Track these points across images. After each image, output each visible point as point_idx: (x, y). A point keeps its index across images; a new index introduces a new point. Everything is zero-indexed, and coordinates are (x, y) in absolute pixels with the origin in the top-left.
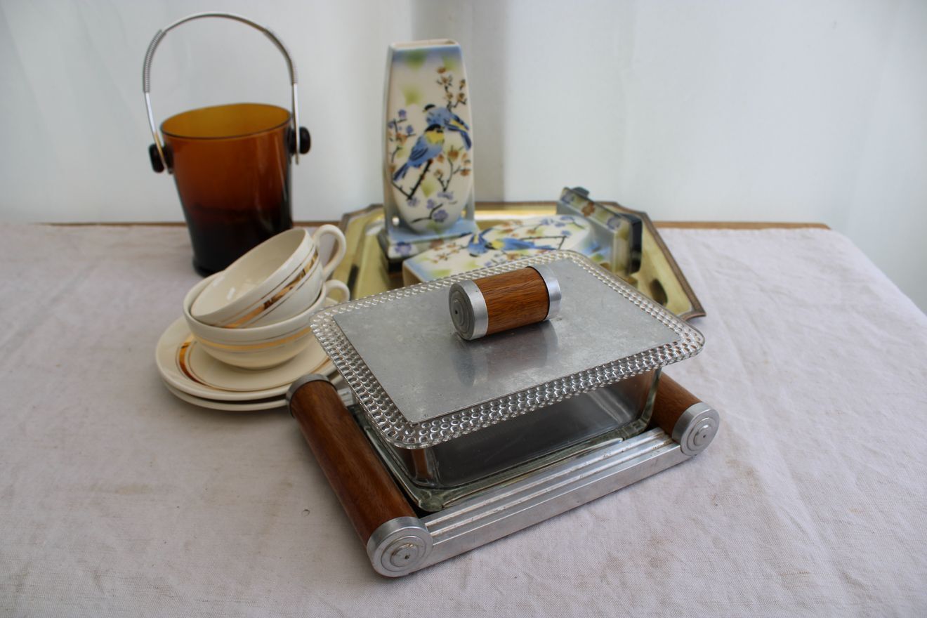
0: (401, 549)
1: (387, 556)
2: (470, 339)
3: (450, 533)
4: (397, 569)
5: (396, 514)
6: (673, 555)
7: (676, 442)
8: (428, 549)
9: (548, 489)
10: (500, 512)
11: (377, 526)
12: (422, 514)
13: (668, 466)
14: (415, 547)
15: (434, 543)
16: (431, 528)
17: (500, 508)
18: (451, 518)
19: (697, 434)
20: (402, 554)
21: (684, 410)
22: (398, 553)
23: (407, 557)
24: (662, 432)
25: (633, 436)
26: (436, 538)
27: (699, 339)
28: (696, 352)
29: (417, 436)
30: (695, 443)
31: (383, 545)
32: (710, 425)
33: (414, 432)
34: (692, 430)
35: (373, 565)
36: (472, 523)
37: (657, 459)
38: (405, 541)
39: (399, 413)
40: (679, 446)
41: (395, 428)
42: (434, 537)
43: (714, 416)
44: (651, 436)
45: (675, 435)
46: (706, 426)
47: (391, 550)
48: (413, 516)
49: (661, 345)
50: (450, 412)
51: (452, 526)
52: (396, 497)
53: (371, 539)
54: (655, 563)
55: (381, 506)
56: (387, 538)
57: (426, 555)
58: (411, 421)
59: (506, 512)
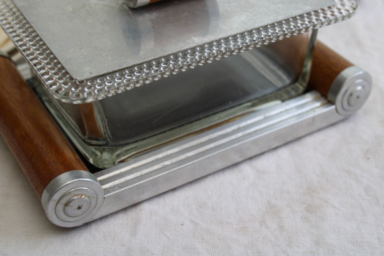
0: (72, 200)
1: (60, 207)
2: (136, 7)
4: (70, 219)
5: (68, 167)
6: (327, 202)
7: (331, 103)
8: (100, 199)
9: (212, 145)
10: (168, 166)
11: (51, 179)
12: (94, 170)
13: (324, 125)
14: (87, 198)
15: (105, 194)
16: (103, 182)
17: (167, 163)
18: (122, 173)
19: (351, 95)
20: (74, 205)
21: (338, 73)
22: (71, 204)
23: (79, 208)
24: (318, 95)
25: (291, 98)
26: (107, 191)
27: (353, 4)
28: (349, 16)
29: (83, 91)
30: (349, 104)
31: (56, 197)
32: (363, 87)
33: (80, 88)
34: (346, 91)
35: (48, 216)
36: (141, 176)
37: (314, 118)
38: (77, 193)
39: (67, 73)
40: (333, 107)
41: (63, 85)
42: (105, 190)
43: (367, 79)
44: (308, 98)
45: (330, 97)
46: (359, 88)
47: (64, 201)
48: (84, 170)
49: (316, 9)
50: (114, 69)
52: (69, 154)
53: (45, 192)
54: (310, 209)
55: (54, 162)
56: (59, 190)
57: (98, 206)
58: (78, 78)
59: (172, 165)
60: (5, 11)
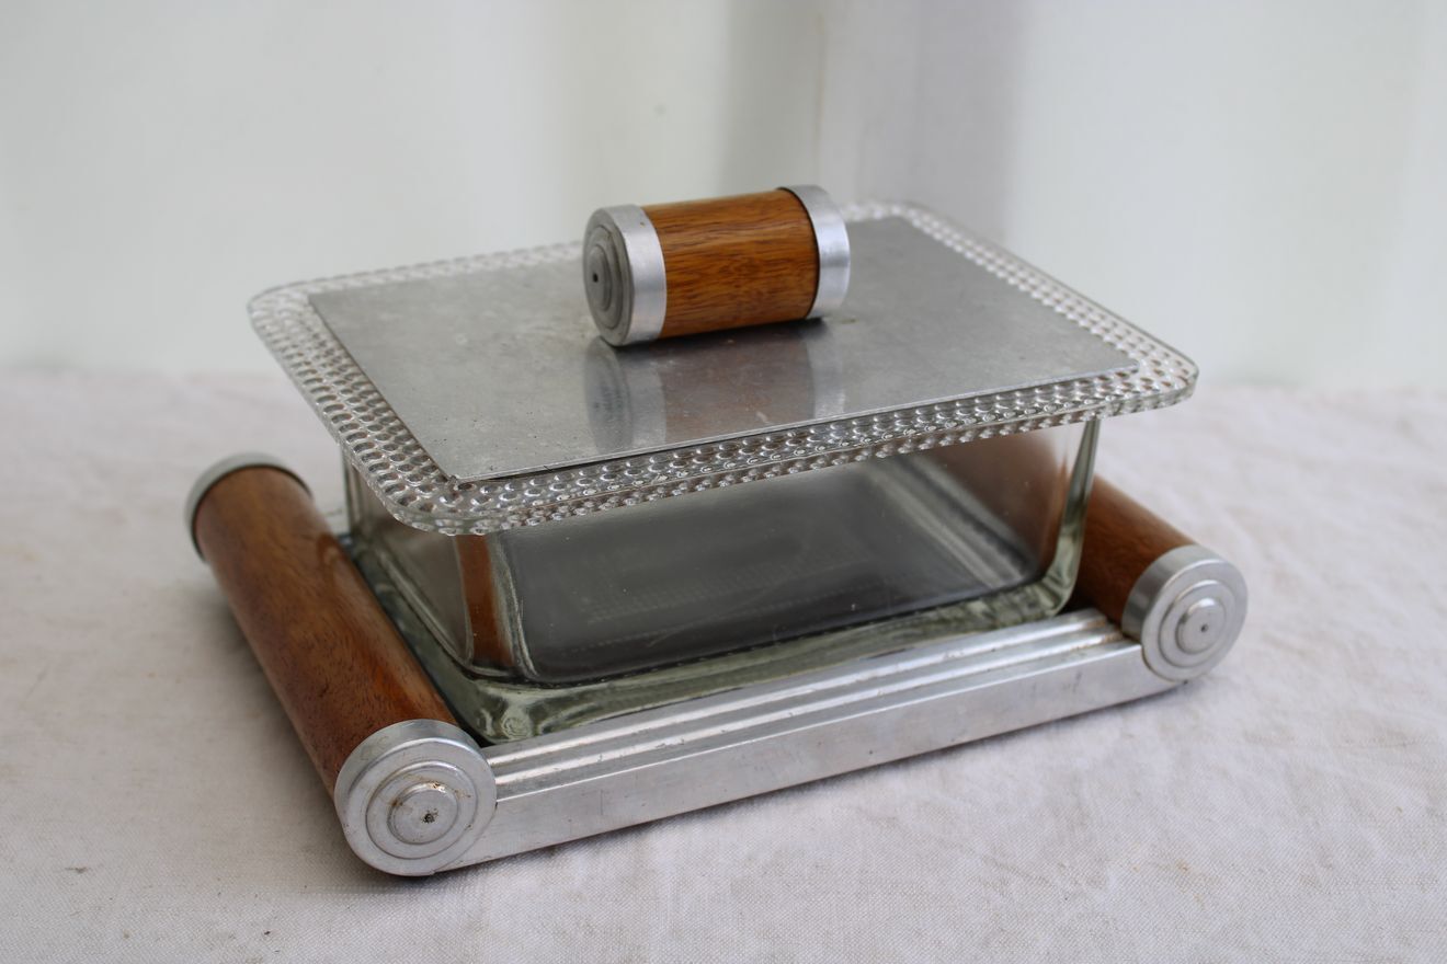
0: (413, 794)
1: (380, 809)
2: (626, 342)
3: (541, 782)
4: (401, 849)
7: (1132, 638)
8: (485, 806)
9: (797, 711)
10: (671, 747)
14: (451, 796)
15: (498, 797)
16: (499, 770)
17: (669, 741)
18: (550, 753)
19: (1183, 619)
20: (416, 808)
21: (1150, 559)
22: (408, 803)
23: (428, 818)
24: (1101, 618)
25: (1024, 620)
26: (504, 790)
27: (1186, 372)
28: (1175, 398)
29: (467, 504)
30: (1179, 645)
31: (372, 779)
32: (1219, 601)
33: (461, 498)
34: (1170, 607)
35: (347, 831)
36: (599, 764)
37: (1079, 674)
38: (426, 775)
39: (434, 467)
40: (1137, 648)
41: (418, 491)
43: (1231, 583)
44: (1074, 625)
45: (1128, 621)
46: (1207, 602)
47: (391, 793)
48: (451, 723)
49: (1086, 375)
50: (551, 465)
51: (548, 770)
52: (414, 687)
53: (345, 767)
55: (378, 698)
56: (382, 760)
57: (478, 824)
58: (458, 477)
59: (685, 748)
60: (302, 337)
